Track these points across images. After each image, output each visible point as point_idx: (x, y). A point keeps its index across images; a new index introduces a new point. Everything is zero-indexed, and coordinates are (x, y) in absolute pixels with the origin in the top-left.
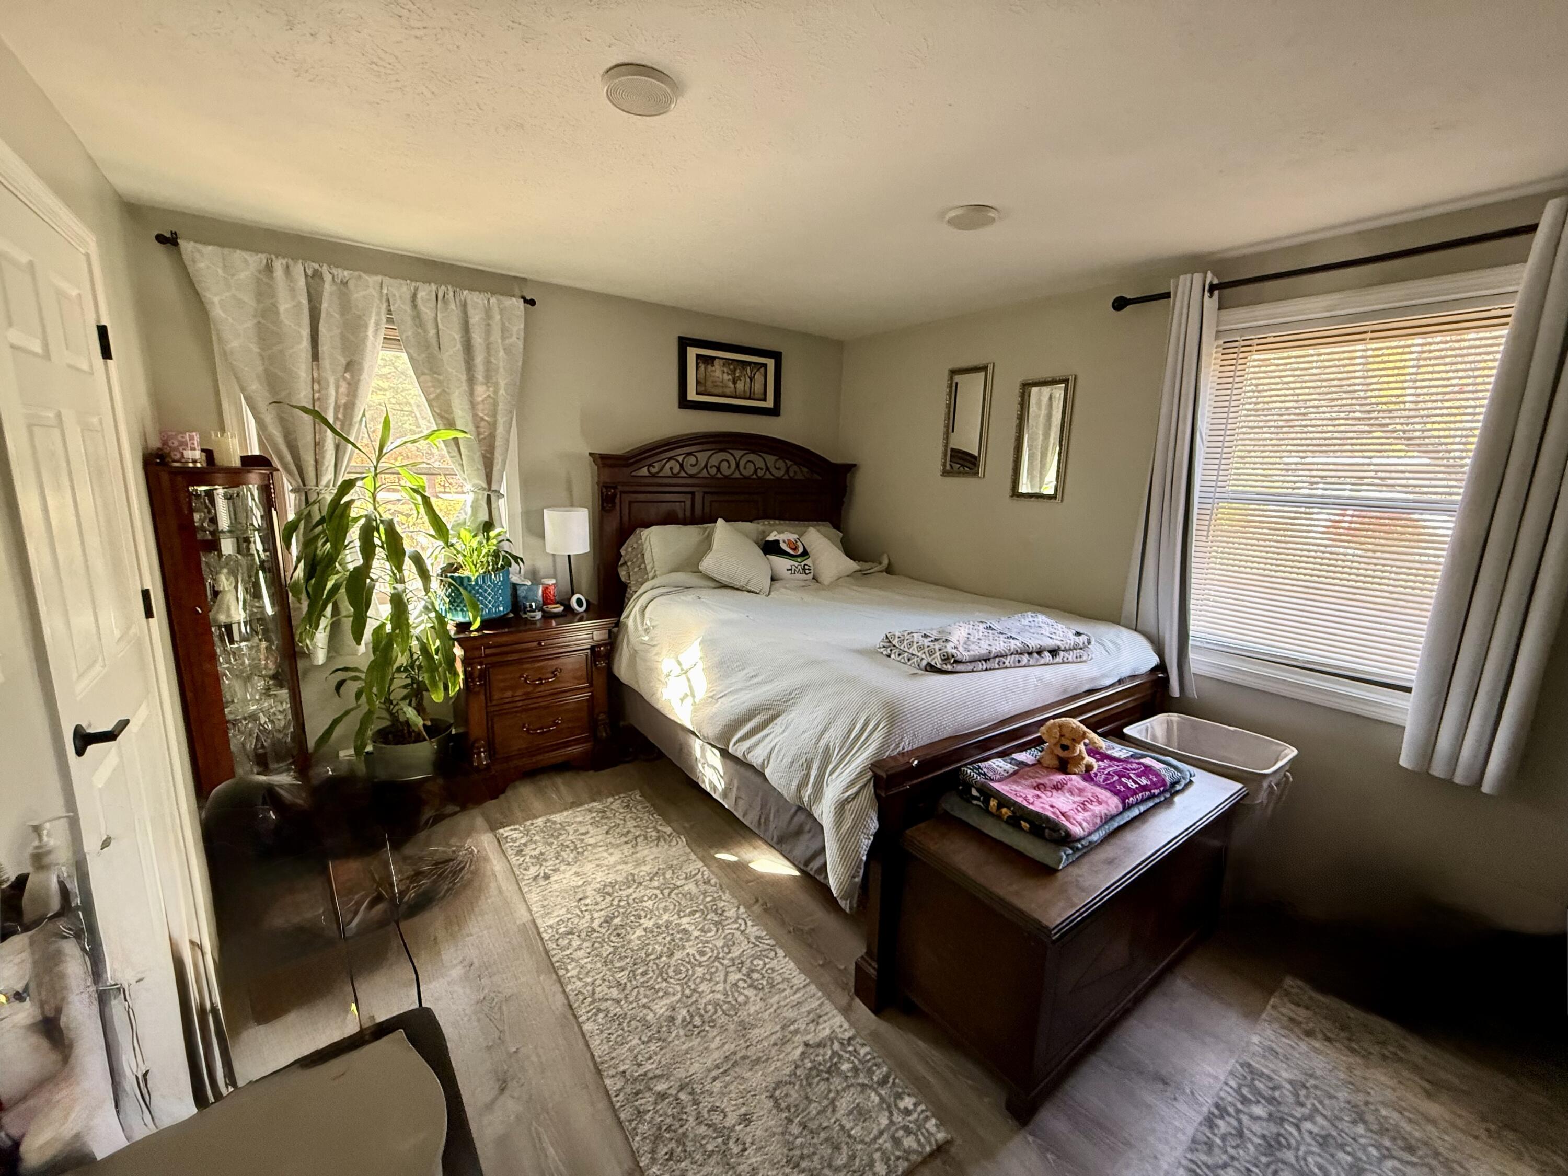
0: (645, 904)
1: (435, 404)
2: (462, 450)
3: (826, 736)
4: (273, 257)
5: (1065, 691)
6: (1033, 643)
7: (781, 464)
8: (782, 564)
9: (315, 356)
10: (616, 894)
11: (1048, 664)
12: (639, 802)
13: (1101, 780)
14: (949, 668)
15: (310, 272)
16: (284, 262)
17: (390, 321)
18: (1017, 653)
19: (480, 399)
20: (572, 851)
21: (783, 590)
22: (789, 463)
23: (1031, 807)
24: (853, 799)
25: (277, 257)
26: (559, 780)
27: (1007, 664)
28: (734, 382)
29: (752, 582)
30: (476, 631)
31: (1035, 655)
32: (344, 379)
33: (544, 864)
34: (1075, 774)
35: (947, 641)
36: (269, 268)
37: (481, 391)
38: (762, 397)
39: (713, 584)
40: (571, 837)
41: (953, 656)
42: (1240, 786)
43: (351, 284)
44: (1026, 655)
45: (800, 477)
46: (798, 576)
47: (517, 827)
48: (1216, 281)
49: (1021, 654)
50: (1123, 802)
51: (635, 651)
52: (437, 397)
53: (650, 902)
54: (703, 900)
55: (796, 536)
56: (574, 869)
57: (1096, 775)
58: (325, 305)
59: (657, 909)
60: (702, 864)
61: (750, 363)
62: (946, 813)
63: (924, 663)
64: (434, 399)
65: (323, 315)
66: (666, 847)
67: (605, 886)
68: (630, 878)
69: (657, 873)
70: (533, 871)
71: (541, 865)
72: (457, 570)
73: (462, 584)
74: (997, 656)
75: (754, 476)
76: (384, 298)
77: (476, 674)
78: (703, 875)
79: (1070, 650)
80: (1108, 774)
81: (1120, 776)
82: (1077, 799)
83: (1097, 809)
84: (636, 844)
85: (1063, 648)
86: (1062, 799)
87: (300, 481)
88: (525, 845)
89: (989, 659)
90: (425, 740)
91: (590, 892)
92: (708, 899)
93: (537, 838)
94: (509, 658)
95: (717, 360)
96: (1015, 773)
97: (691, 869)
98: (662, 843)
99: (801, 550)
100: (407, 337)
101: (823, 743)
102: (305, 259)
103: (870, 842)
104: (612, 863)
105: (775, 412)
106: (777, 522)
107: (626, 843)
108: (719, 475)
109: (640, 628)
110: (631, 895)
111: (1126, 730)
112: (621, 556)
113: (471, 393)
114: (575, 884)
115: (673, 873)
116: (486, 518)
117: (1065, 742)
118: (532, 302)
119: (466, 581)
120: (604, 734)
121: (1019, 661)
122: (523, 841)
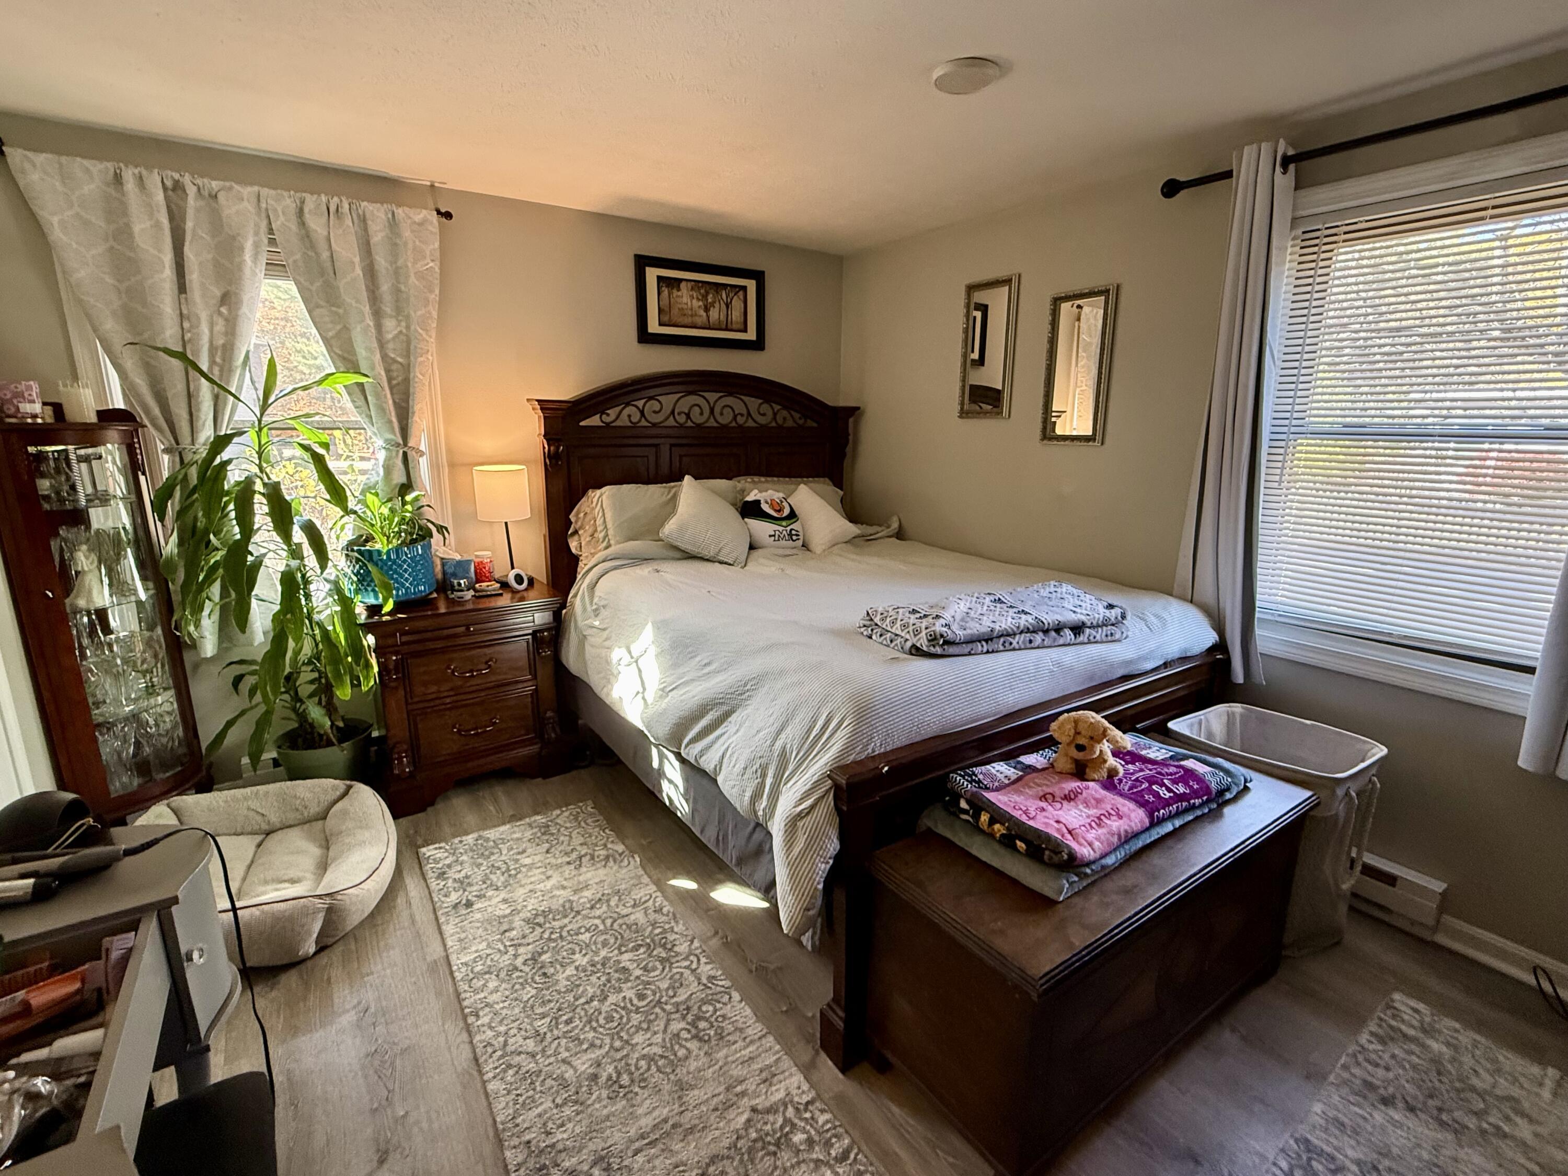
0: (581, 937)
1: (333, 342)
2: (369, 398)
3: (783, 736)
4: (122, 165)
5: (1091, 678)
6: (1050, 618)
7: (765, 408)
8: (761, 529)
9: (182, 288)
10: (547, 925)
11: (1069, 645)
12: (591, 815)
13: (1126, 788)
14: (938, 650)
15: (169, 183)
16: (136, 171)
17: (272, 242)
18: (1028, 631)
19: (390, 336)
20: (503, 874)
21: (762, 560)
22: (777, 407)
23: (1031, 823)
24: (808, 814)
25: (126, 166)
26: (499, 791)
27: (1015, 644)
28: (707, 310)
29: (724, 551)
30: (389, 614)
31: (1053, 634)
32: (220, 314)
33: (468, 889)
34: (1094, 780)
35: (938, 617)
36: (118, 179)
37: (390, 325)
38: (742, 327)
39: (678, 555)
40: (503, 858)
41: (942, 636)
42: (1308, 794)
43: (222, 197)
44: (1041, 634)
45: (790, 423)
46: (783, 543)
47: (443, 845)
48: (1291, 152)
49: (1034, 632)
50: (1151, 815)
51: (585, 636)
52: (338, 335)
53: (588, 935)
54: (651, 932)
55: (781, 495)
56: (503, 895)
57: (1120, 781)
58: (189, 225)
59: (595, 943)
60: (654, 888)
61: (725, 286)
62: (929, 830)
63: (909, 644)
64: (332, 337)
65: (188, 237)
66: (616, 868)
67: (536, 915)
68: (567, 905)
69: (600, 900)
70: (454, 897)
71: (465, 890)
72: (367, 541)
73: (371, 559)
74: (1002, 635)
75: (734, 424)
76: (264, 215)
77: (391, 666)
78: (655, 902)
79: (1098, 626)
80: (1137, 780)
81: (1151, 784)
82: (1094, 812)
83: (1115, 824)
84: (580, 866)
85: (1089, 624)
86: (1074, 812)
87: (172, 439)
88: (449, 866)
89: (991, 639)
90: (333, 744)
91: (517, 922)
92: (657, 931)
93: (464, 858)
94: (431, 645)
95: (683, 285)
96: (1019, 779)
97: (642, 894)
98: (611, 863)
99: (787, 511)
100: (295, 261)
101: (779, 744)
102: (162, 167)
103: (828, 866)
104: (548, 887)
105: (758, 345)
106: (763, 479)
107: (569, 863)
108: (689, 424)
109: (589, 609)
110: (565, 926)
111: (1172, 725)
112: (571, 523)
113: (379, 327)
114: (500, 913)
115: (620, 900)
116: (403, 480)
117: (1082, 741)
118: (448, 215)
119: (375, 557)
120: (553, 735)
121: (1031, 641)
122: (447, 862)
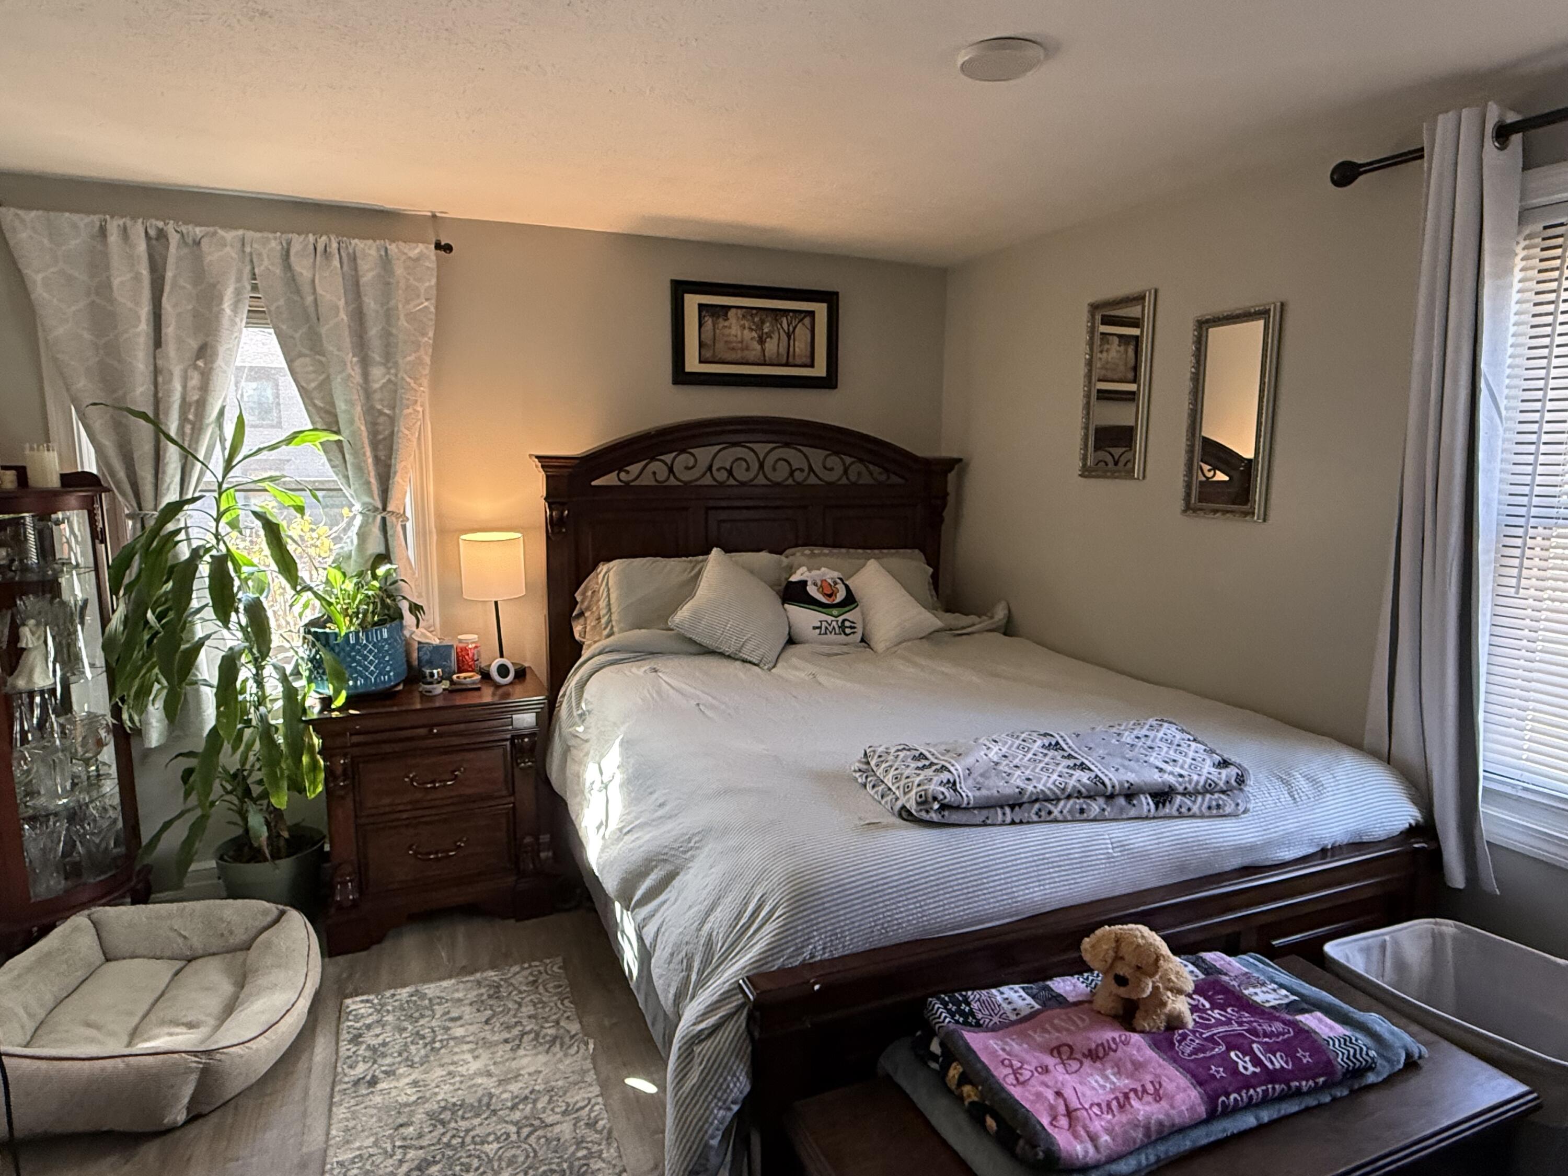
0: (486, 1148)
1: (315, 394)
2: (347, 457)
3: (711, 919)
4: (108, 217)
5: (1182, 868)
6: (1114, 777)
7: (834, 461)
8: (805, 618)
9: (158, 342)
10: (453, 1125)
11: (1147, 818)
12: (554, 976)
13: (1188, 1050)
14: (935, 817)
15: (152, 233)
16: (121, 222)
17: (255, 288)
18: (1080, 795)
19: (376, 386)
20: (426, 1045)
21: (794, 660)
22: (848, 460)
23: (1017, 1092)
24: (710, 1035)
25: (112, 217)
26: (461, 931)
27: (1056, 812)
28: (761, 341)
29: (750, 647)
30: (339, 709)
31: (1122, 801)
32: (196, 367)
33: (380, 1061)
34: (1142, 1032)
35: (944, 768)
36: (103, 232)
37: (377, 372)
38: (808, 361)
39: (694, 649)
40: (434, 1023)
41: (935, 799)
42: (1522, 1088)
43: (204, 242)
44: (1101, 801)
45: (866, 480)
46: (832, 637)
47: (371, 997)
48: (1512, 117)
49: (1089, 797)
50: (1211, 1100)
51: (570, 746)
52: (320, 386)
53: (495, 1146)
54: (573, 1153)
55: (836, 574)
56: (416, 1075)
57: (1184, 1037)
58: (169, 275)
59: (500, 1159)
60: (596, 1090)
61: (785, 312)
62: (889, 1077)
63: (899, 804)
64: (315, 388)
65: (167, 288)
66: (560, 1055)
67: (444, 1109)
68: (485, 1100)
69: (526, 1098)
70: (361, 1069)
71: (375, 1062)
72: (326, 622)
73: (326, 644)
74: (1036, 800)
75: (790, 481)
76: (248, 259)
77: (339, 771)
78: (591, 1110)
79: (1197, 793)
80: (1211, 1039)
81: (1230, 1048)
82: (1124, 1083)
83: (1143, 1109)
84: (519, 1046)
85: (1180, 789)
86: (1095, 1080)
87: (135, 505)
88: (369, 1027)
89: (1020, 805)
90: (266, 860)
91: (420, 1116)
92: (580, 1154)
93: (390, 1018)
94: (387, 748)
95: (731, 313)
96: (1033, 1015)
97: (577, 1098)
98: (557, 1048)
99: (841, 596)
100: (278, 307)
101: (706, 928)
102: (146, 217)
103: (730, 1115)
104: (471, 1072)
105: (829, 382)
106: (826, 551)
107: (506, 1041)
108: (732, 482)
109: (575, 713)
110: (473, 1129)
111: (1330, 948)
112: (577, 603)
113: (366, 375)
114: (403, 1099)
115: (549, 1102)
116: (381, 549)
117: (1123, 970)
118: (448, 248)
119: (332, 638)
120: (531, 866)
121: (1082, 811)
122: (368, 1021)
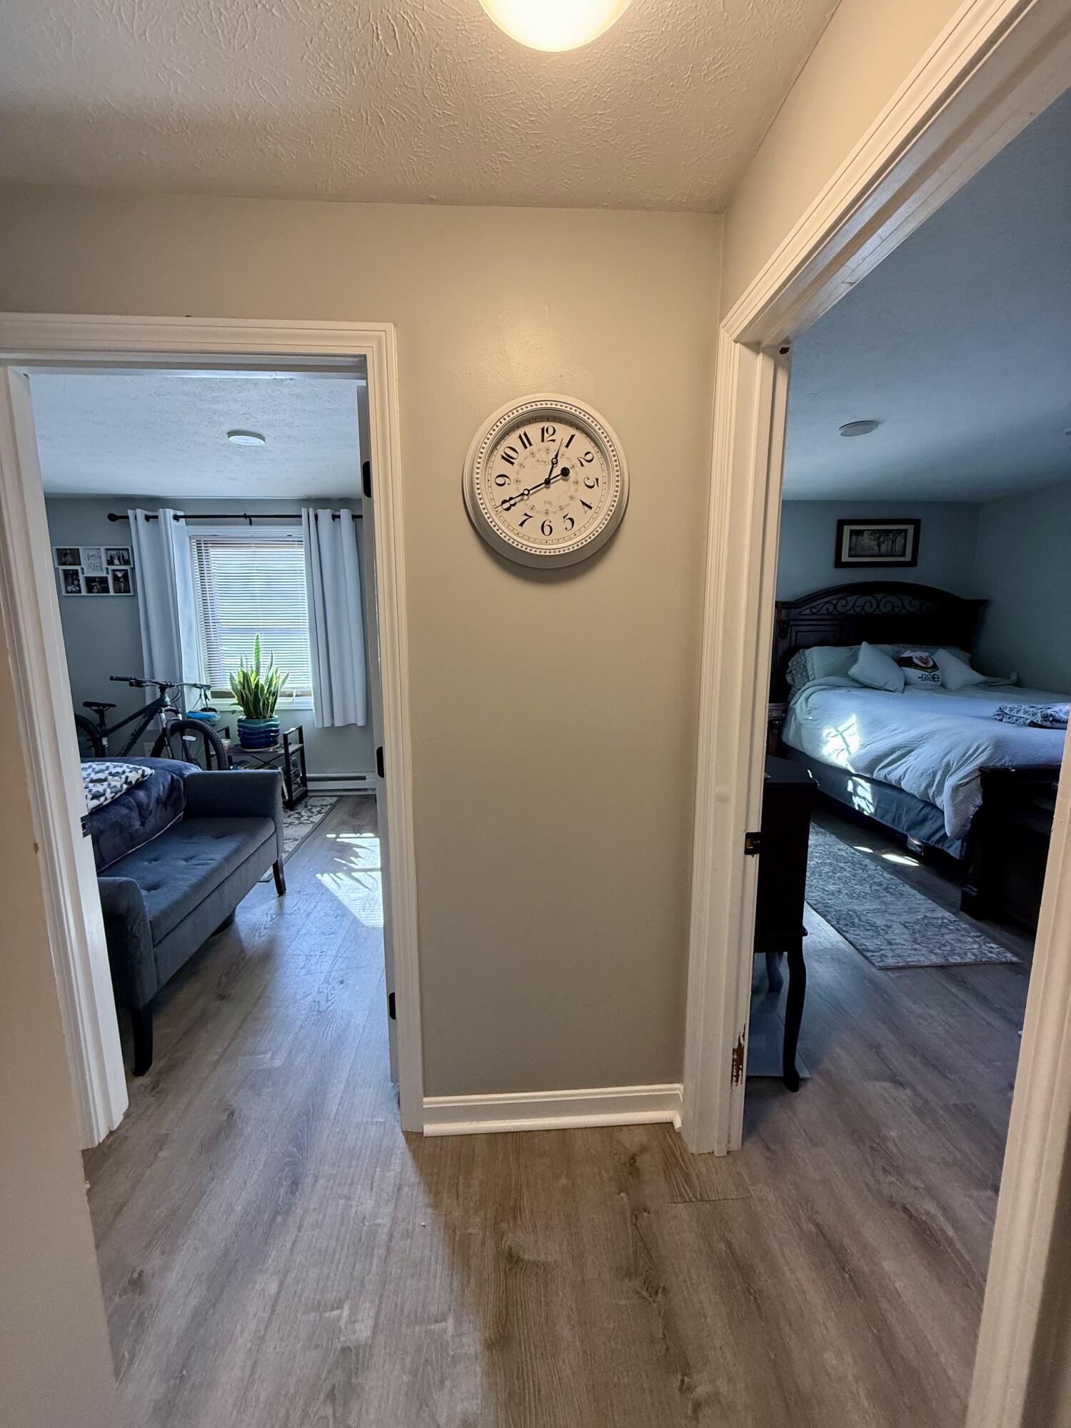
3: (949, 756)
7: (915, 602)
8: (913, 673)
21: (914, 690)
22: (923, 601)
24: (965, 785)
28: (879, 546)
29: (890, 683)
35: (1048, 708)
38: (902, 553)
39: (857, 685)
45: (932, 611)
46: (928, 682)
51: (800, 724)
55: (927, 654)
61: (892, 531)
63: (1028, 721)
75: (892, 612)
92: (856, 860)
95: (865, 533)
99: (931, 664)
101: (945, 761)
103: (976, 810)
105: (913, 563)
108: (863, 613)
109: (805, 710)
112: (788, 667)
